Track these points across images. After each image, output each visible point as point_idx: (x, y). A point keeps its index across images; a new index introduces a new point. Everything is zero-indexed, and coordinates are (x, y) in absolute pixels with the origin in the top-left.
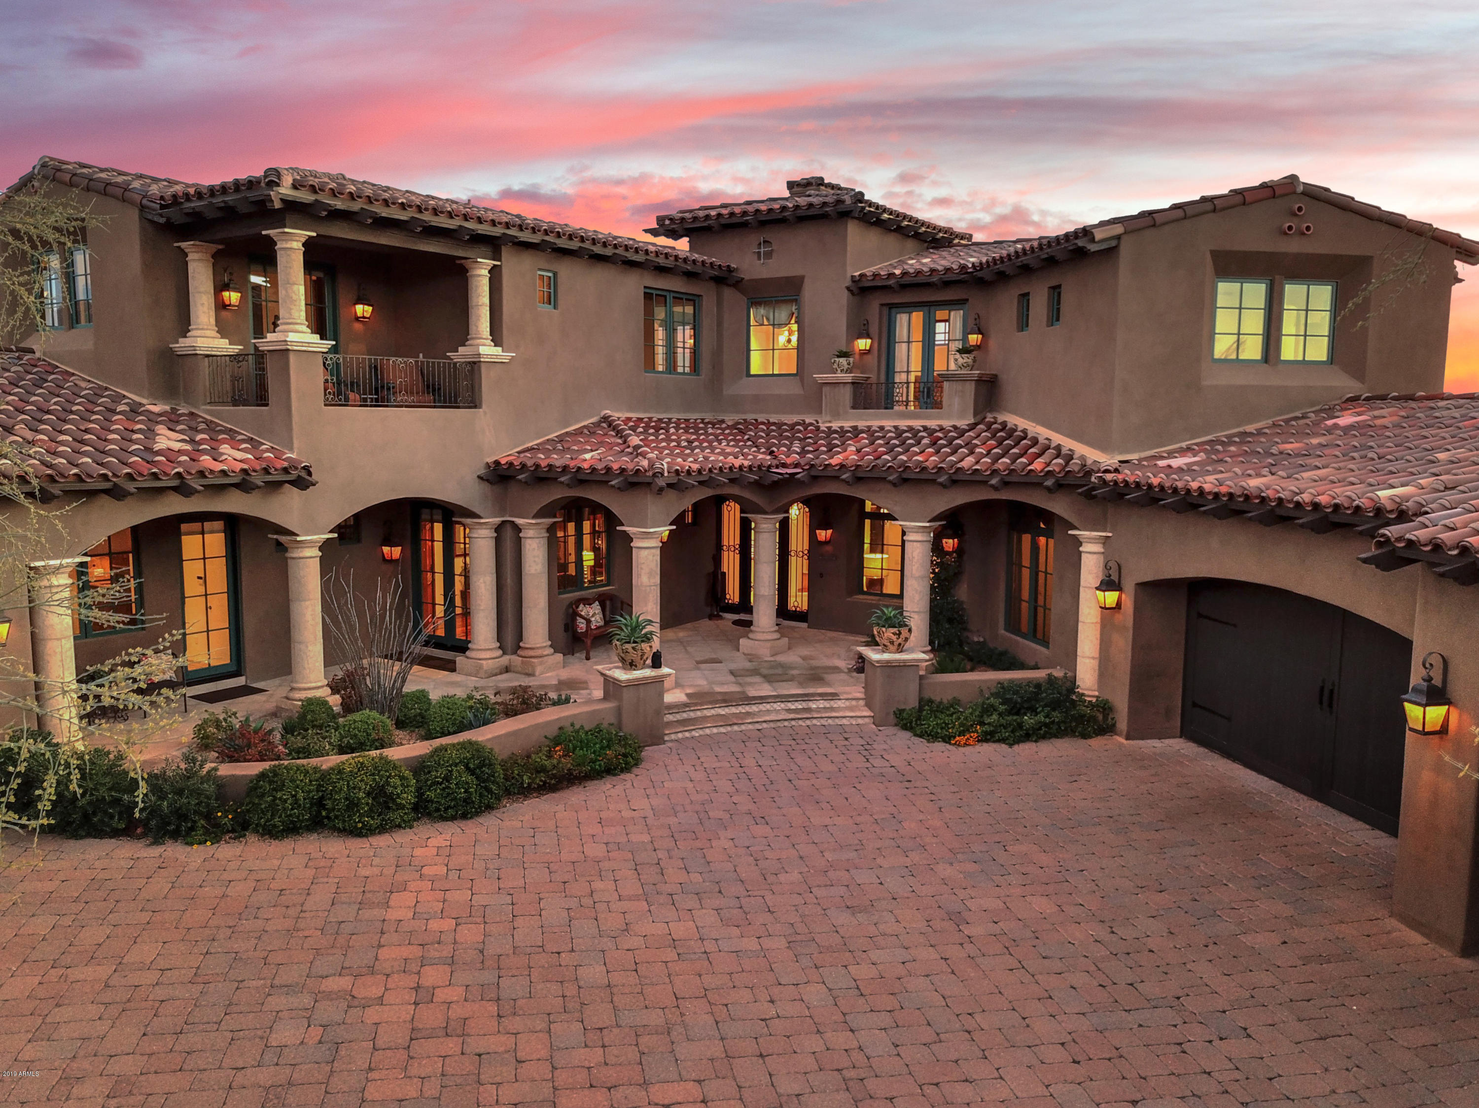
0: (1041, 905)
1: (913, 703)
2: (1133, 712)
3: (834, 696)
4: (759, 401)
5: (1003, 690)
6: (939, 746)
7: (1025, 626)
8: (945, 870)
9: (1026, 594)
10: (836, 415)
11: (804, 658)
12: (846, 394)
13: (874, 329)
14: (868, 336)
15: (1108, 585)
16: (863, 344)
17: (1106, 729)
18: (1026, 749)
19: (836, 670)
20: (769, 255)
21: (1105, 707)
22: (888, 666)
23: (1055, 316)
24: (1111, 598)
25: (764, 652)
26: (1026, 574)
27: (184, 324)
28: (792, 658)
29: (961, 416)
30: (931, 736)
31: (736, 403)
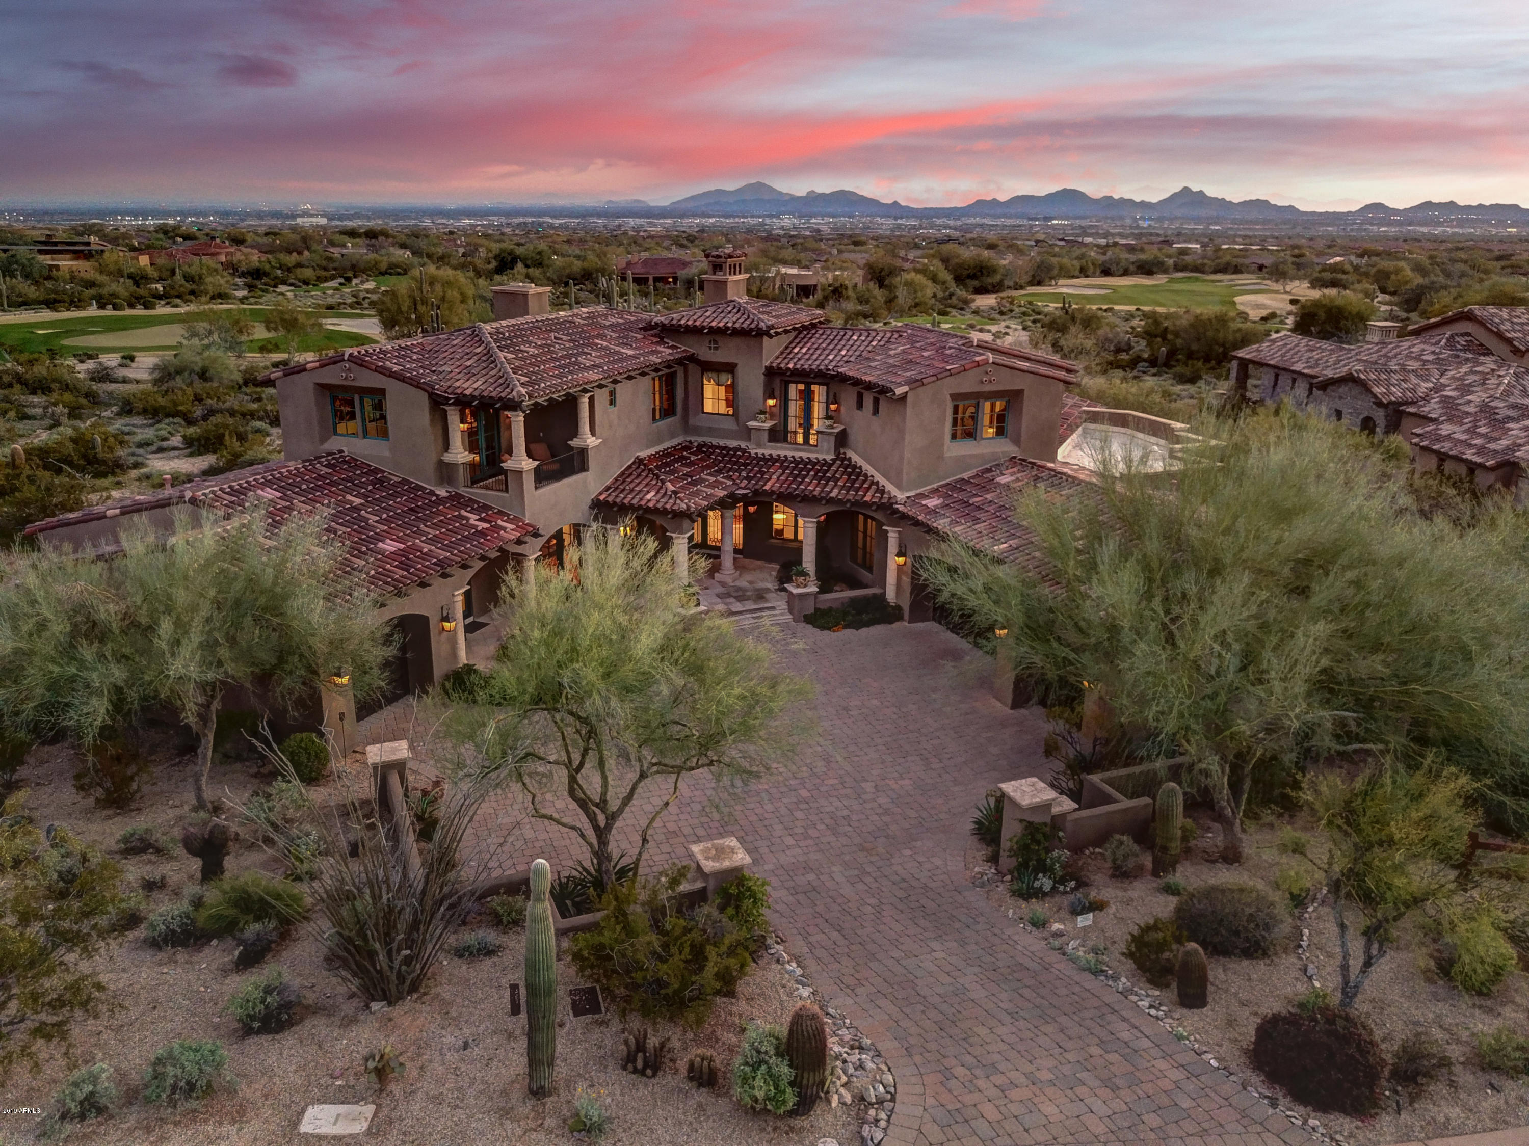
0: (875, 702)
1: (812, 611)
2: (911, 611)
3: (773, 608)
4: (711, 431)
5: (853, 601)
6: (826, 632)
7: (860, 560)
8: (839, 692)
9: (860, 544)
10: (759, 446)
11: (750, 583)
12: (766, 436)
13: (777, 393)
14: (773, 398)
15: (899, 555)
16: (771, 402)
17: (900, 618)
18: (864, 631)
19: (768, 590)
20: (716, 348)
21: (898, 608)
22: (801, 595)
23: (876, 411)
24: (901, 560)
25: (729, 580)
26: (861, 535)
27: (446, 447)
28: (743, 583)
29: (828, 453)
30: (822, 628)
31: (697, 431)
